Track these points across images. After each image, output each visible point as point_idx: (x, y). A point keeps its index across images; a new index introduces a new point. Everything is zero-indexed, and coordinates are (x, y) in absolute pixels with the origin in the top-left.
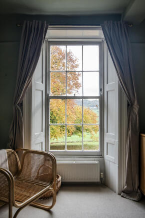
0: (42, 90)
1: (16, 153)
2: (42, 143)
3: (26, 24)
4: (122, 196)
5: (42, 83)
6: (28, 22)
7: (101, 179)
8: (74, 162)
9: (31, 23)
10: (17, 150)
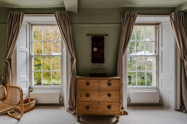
0: (26, 51)
1: (5, 88)
2: (27, 82)
3: (11, 13)
4: (68, 111)
5: (27, 47)
6: (11, 12)
7: (60, 101)
8: (45, 92)
9: (13, 13)
10: (6, 85)
